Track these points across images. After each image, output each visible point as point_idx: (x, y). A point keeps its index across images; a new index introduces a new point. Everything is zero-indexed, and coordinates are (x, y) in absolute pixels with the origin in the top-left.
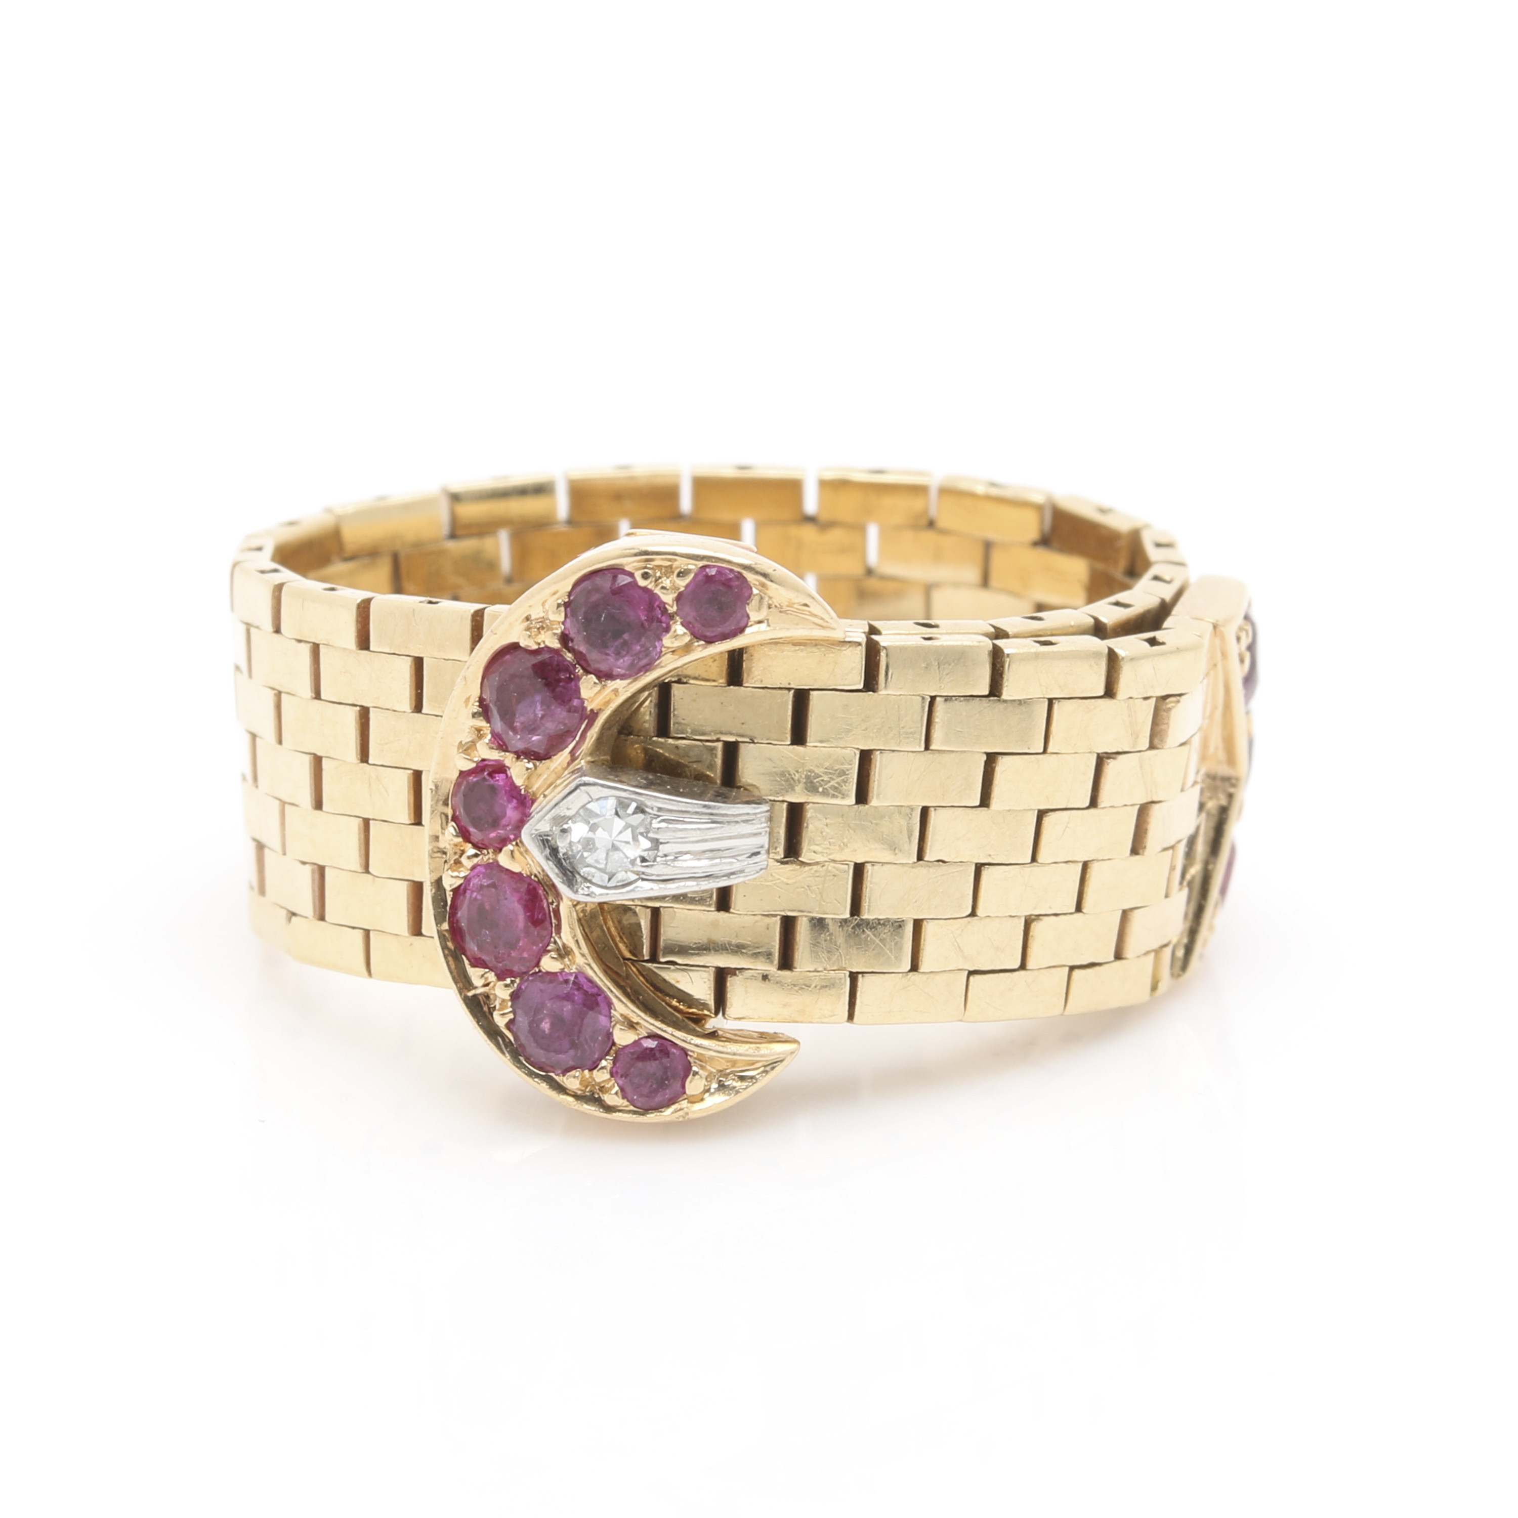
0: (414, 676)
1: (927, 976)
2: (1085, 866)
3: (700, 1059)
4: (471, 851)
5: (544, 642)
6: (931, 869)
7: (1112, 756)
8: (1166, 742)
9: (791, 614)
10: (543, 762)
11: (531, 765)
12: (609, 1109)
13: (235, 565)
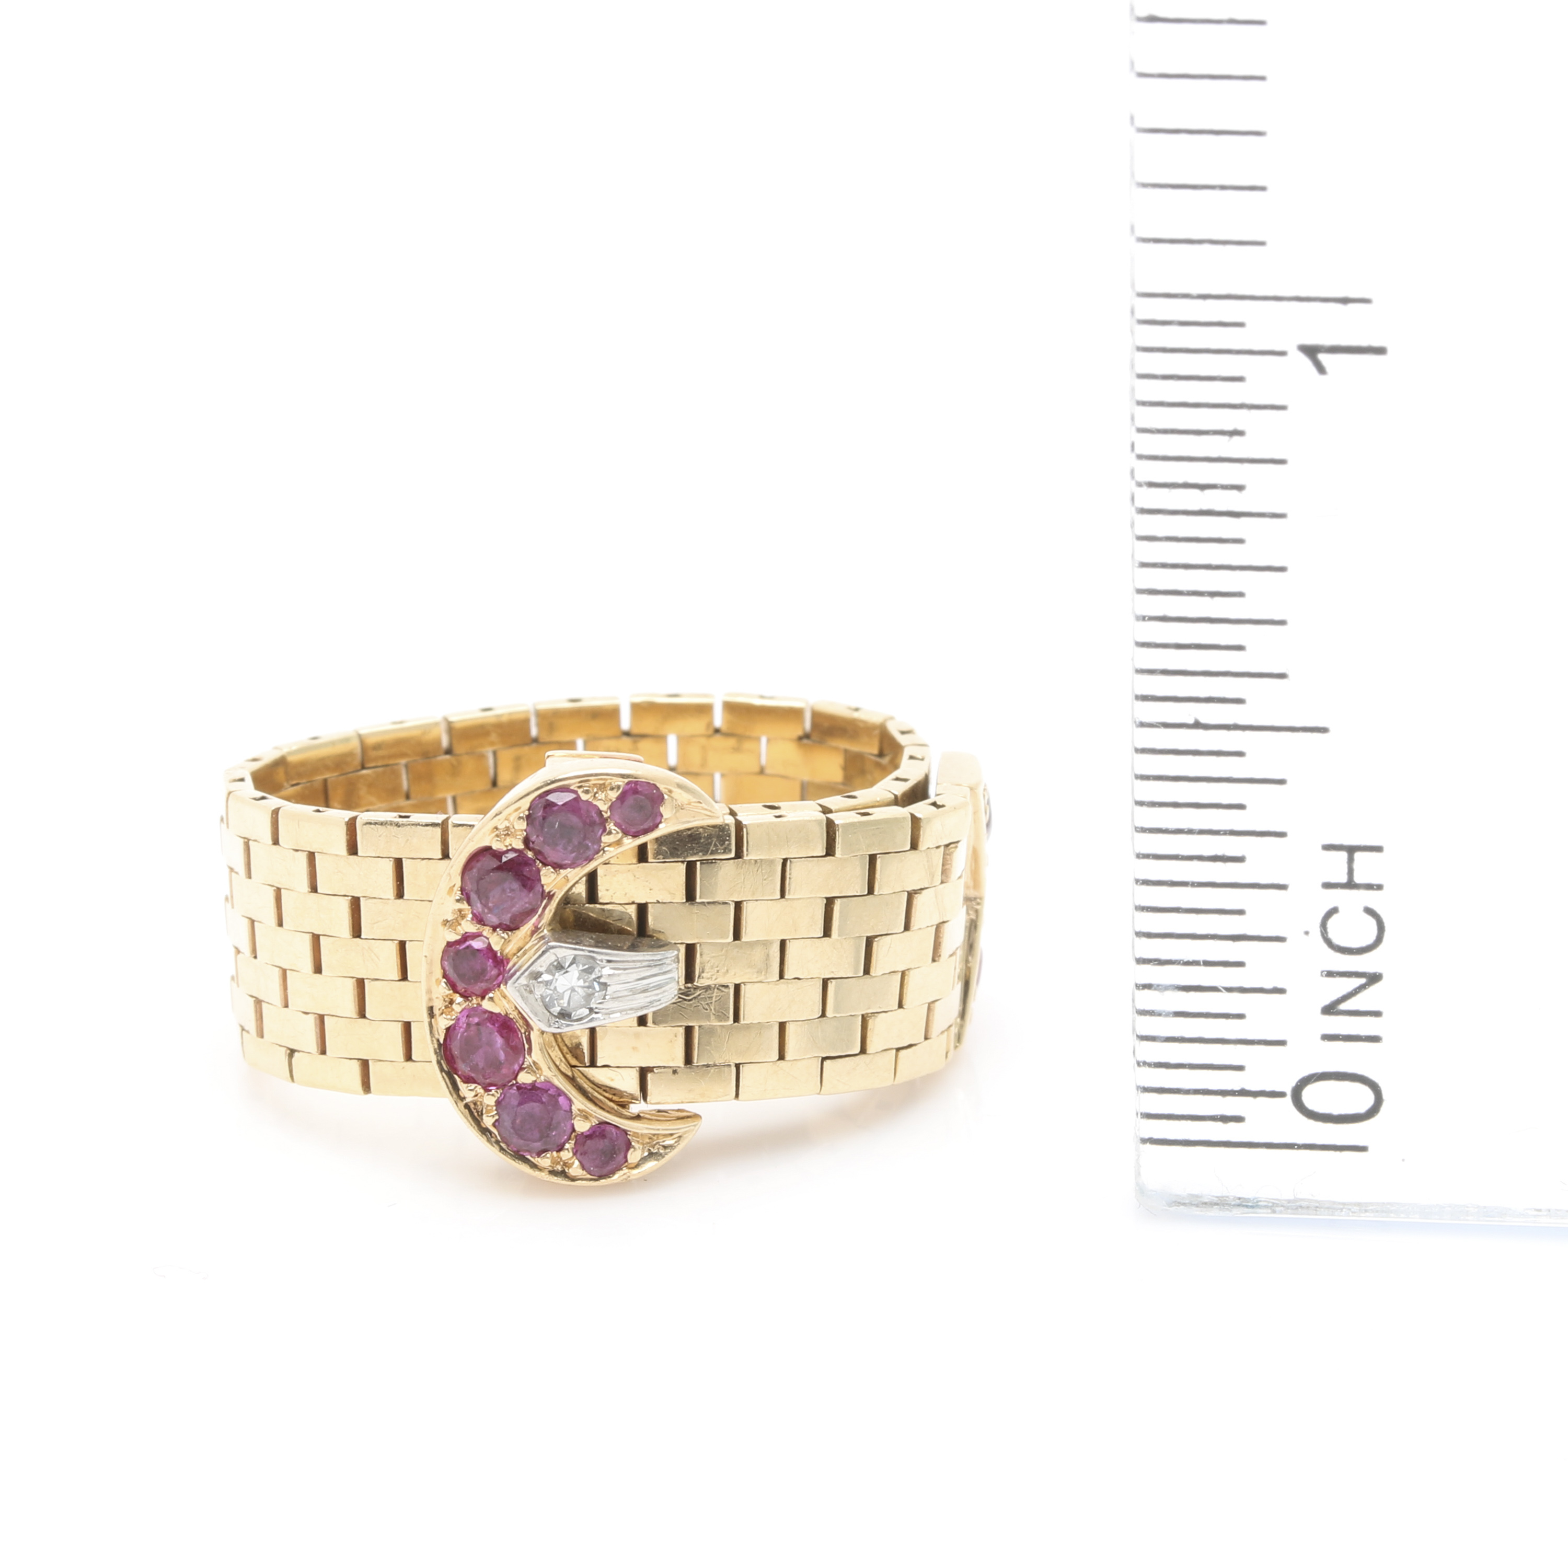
0: (395, 873)
1: (791, 1063)
2: (903, 974)
3: (636, 1135)
4: (459, 999)
5: (511, 845)
6: (790, 986)
7: (918, 892)
8: (950, 877)
9: (689, 810)
10: (514, 931)
11: (505, 935)
12: (573, 1179)
13: (230, 793)
